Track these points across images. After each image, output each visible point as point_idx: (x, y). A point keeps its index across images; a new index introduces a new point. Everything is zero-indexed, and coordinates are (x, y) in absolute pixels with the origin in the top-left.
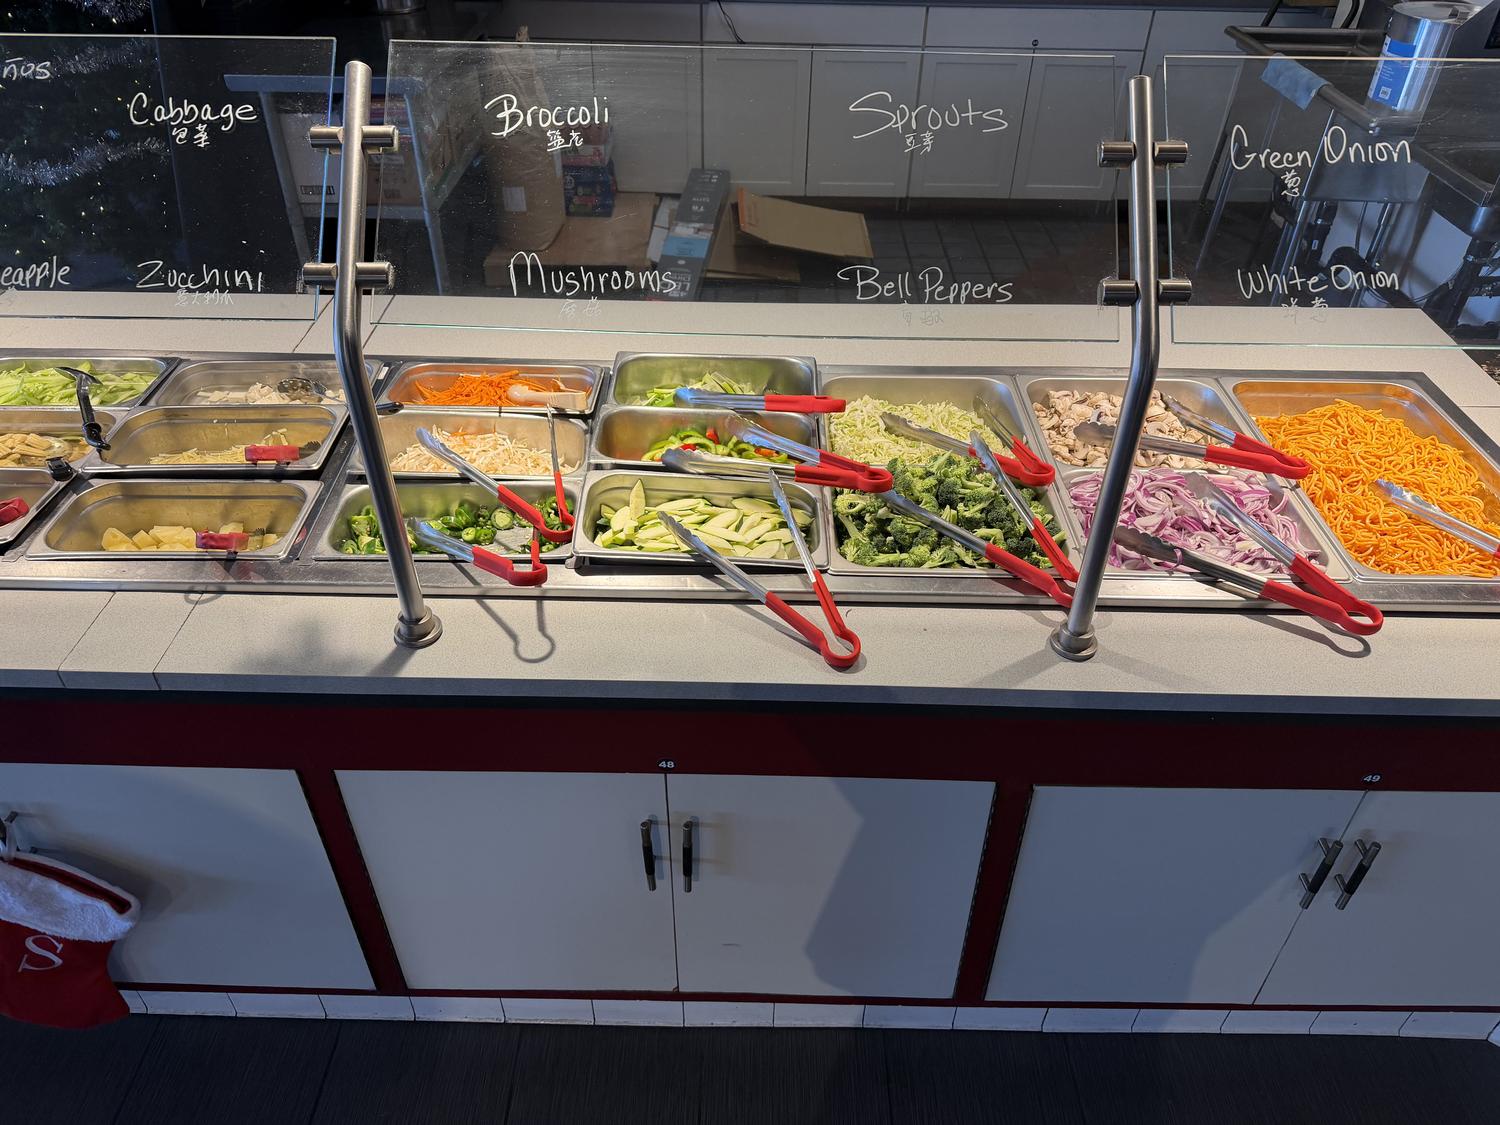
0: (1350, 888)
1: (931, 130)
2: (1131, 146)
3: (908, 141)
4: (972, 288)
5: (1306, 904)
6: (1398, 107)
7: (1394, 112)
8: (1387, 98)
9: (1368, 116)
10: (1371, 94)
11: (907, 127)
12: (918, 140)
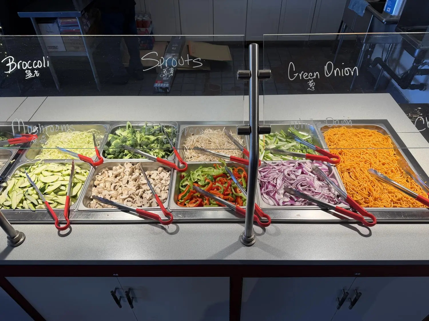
0: (353, 304)
1: (173, 67)
2: (249, 72)
3: (164, 72)
4: (189, 130)
5: (338, 308)
6: (393, 14)
7: (392, 16)
8: (389, 11)
9: (383, 18)
10: (384, 10)
11: (164, 67)
12: (168, 71)
